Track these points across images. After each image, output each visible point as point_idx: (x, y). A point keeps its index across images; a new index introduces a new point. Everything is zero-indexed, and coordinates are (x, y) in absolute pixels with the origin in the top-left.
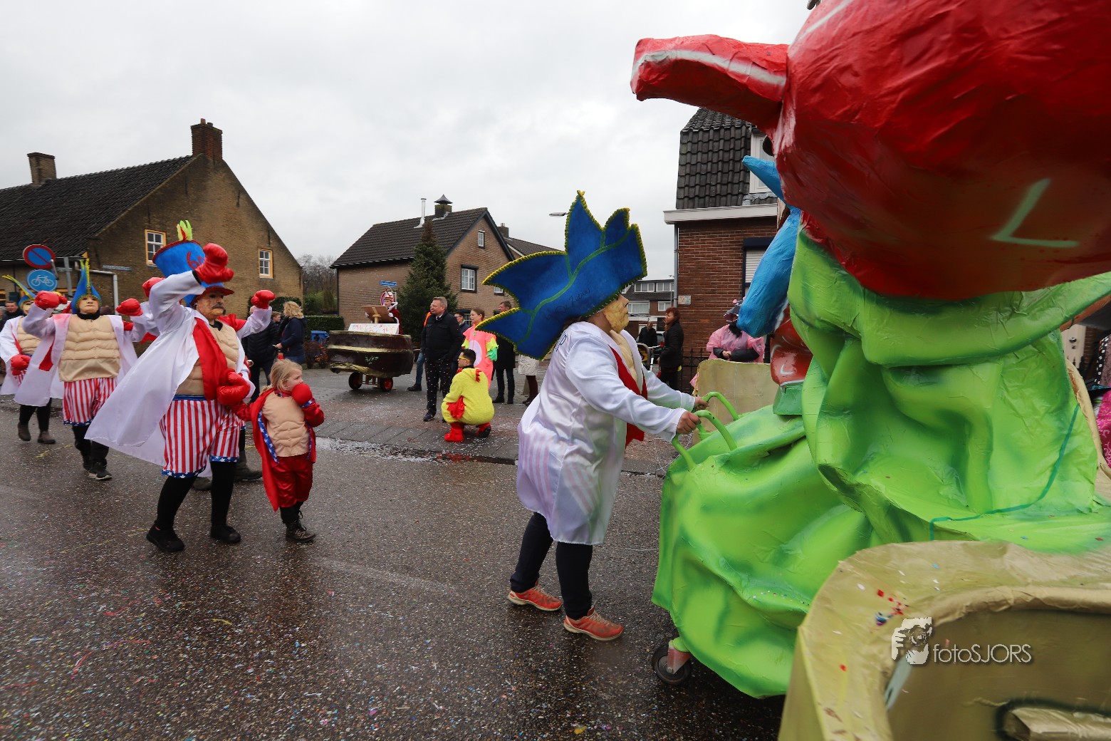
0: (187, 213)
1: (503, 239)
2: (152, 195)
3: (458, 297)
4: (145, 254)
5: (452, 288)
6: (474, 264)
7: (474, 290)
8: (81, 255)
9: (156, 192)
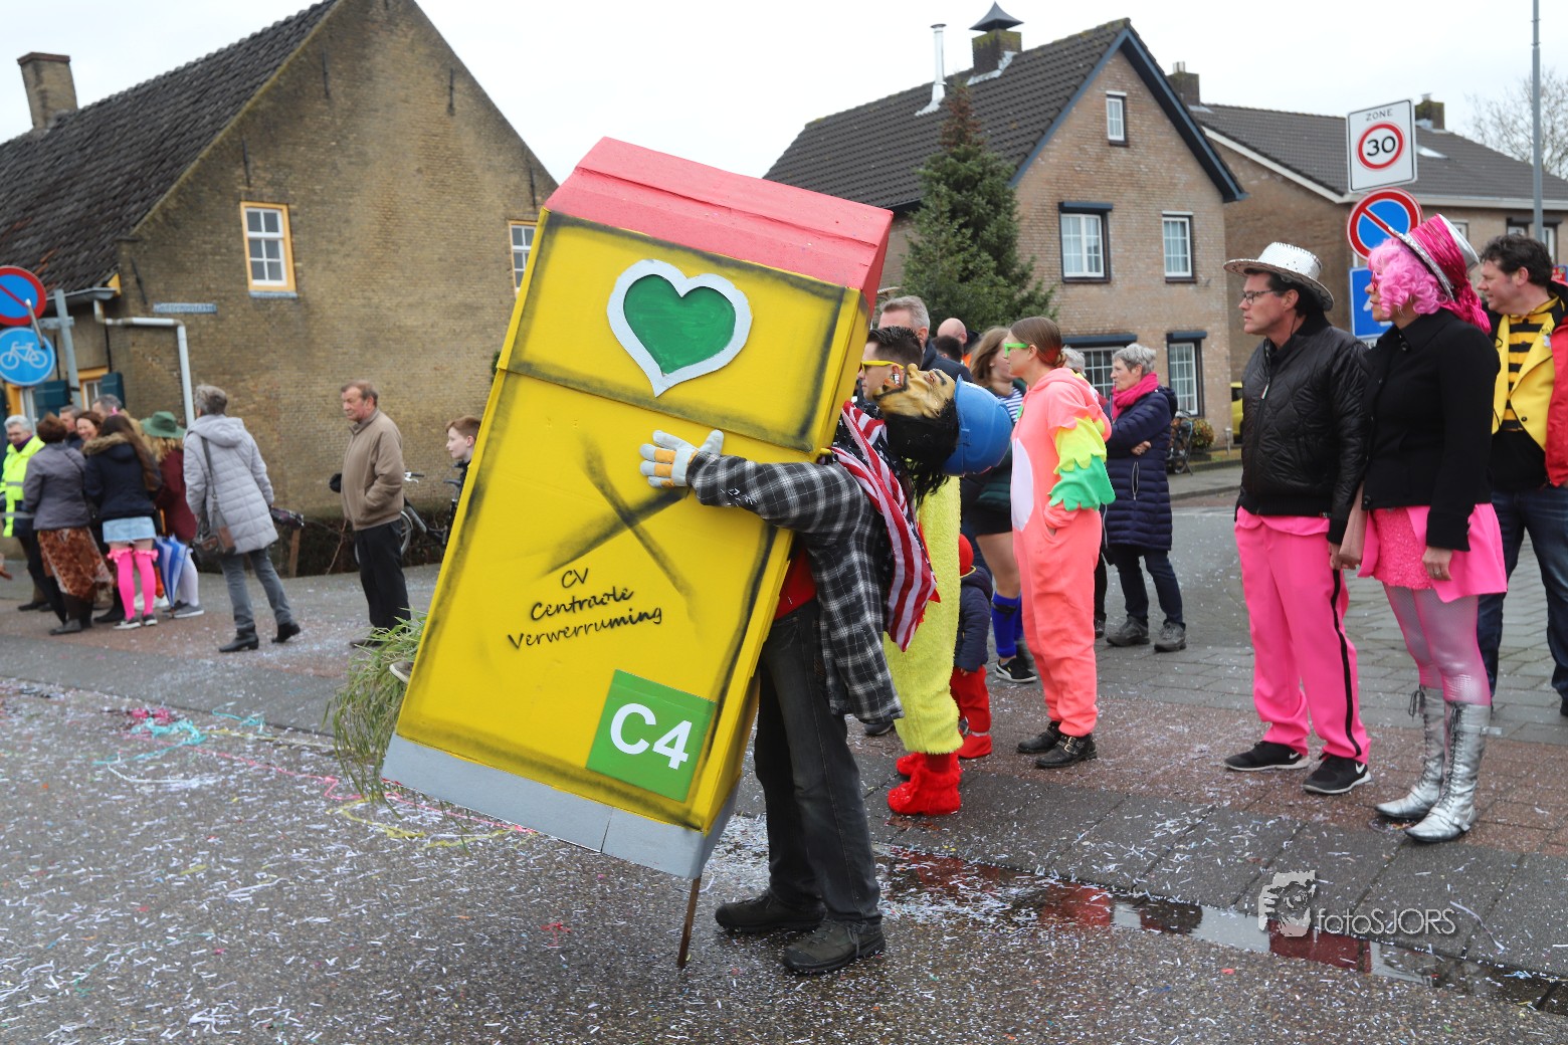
0: (334, 147)
1: (1186, 110)
2: (248, 112)
3: (1055, 299)
4: (241, 267)
5: (1036, 276)
6: (1096, 198)
7: (1101, 274)
8: (105, 284)
9: (257, 103)
